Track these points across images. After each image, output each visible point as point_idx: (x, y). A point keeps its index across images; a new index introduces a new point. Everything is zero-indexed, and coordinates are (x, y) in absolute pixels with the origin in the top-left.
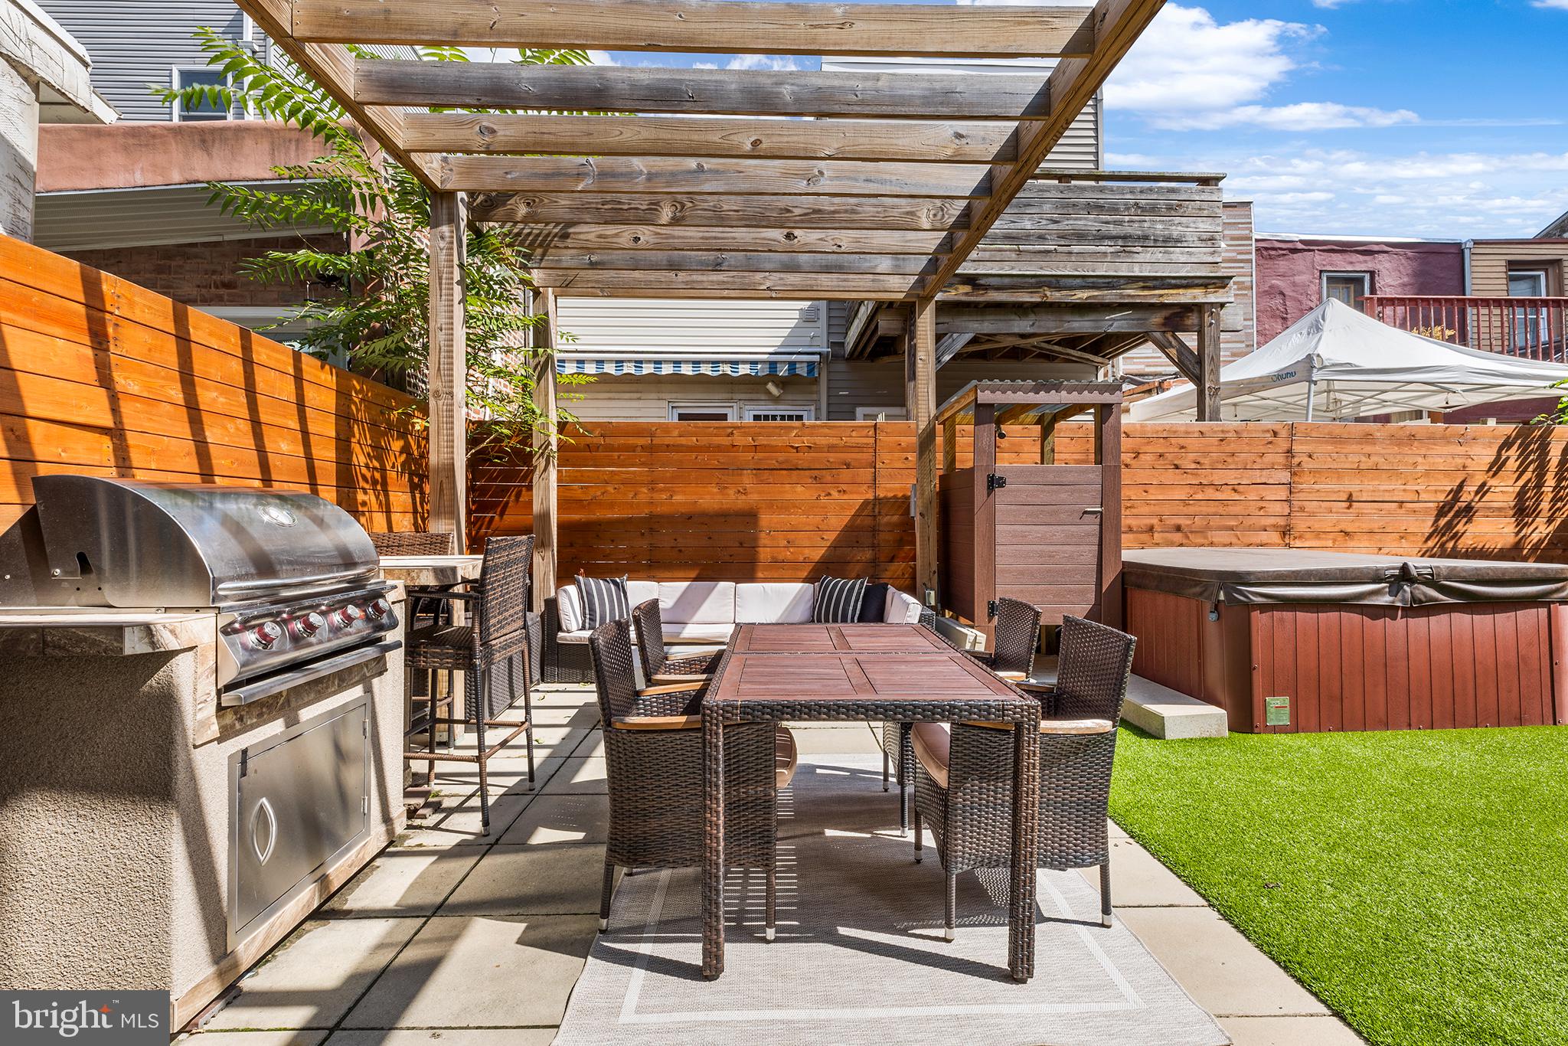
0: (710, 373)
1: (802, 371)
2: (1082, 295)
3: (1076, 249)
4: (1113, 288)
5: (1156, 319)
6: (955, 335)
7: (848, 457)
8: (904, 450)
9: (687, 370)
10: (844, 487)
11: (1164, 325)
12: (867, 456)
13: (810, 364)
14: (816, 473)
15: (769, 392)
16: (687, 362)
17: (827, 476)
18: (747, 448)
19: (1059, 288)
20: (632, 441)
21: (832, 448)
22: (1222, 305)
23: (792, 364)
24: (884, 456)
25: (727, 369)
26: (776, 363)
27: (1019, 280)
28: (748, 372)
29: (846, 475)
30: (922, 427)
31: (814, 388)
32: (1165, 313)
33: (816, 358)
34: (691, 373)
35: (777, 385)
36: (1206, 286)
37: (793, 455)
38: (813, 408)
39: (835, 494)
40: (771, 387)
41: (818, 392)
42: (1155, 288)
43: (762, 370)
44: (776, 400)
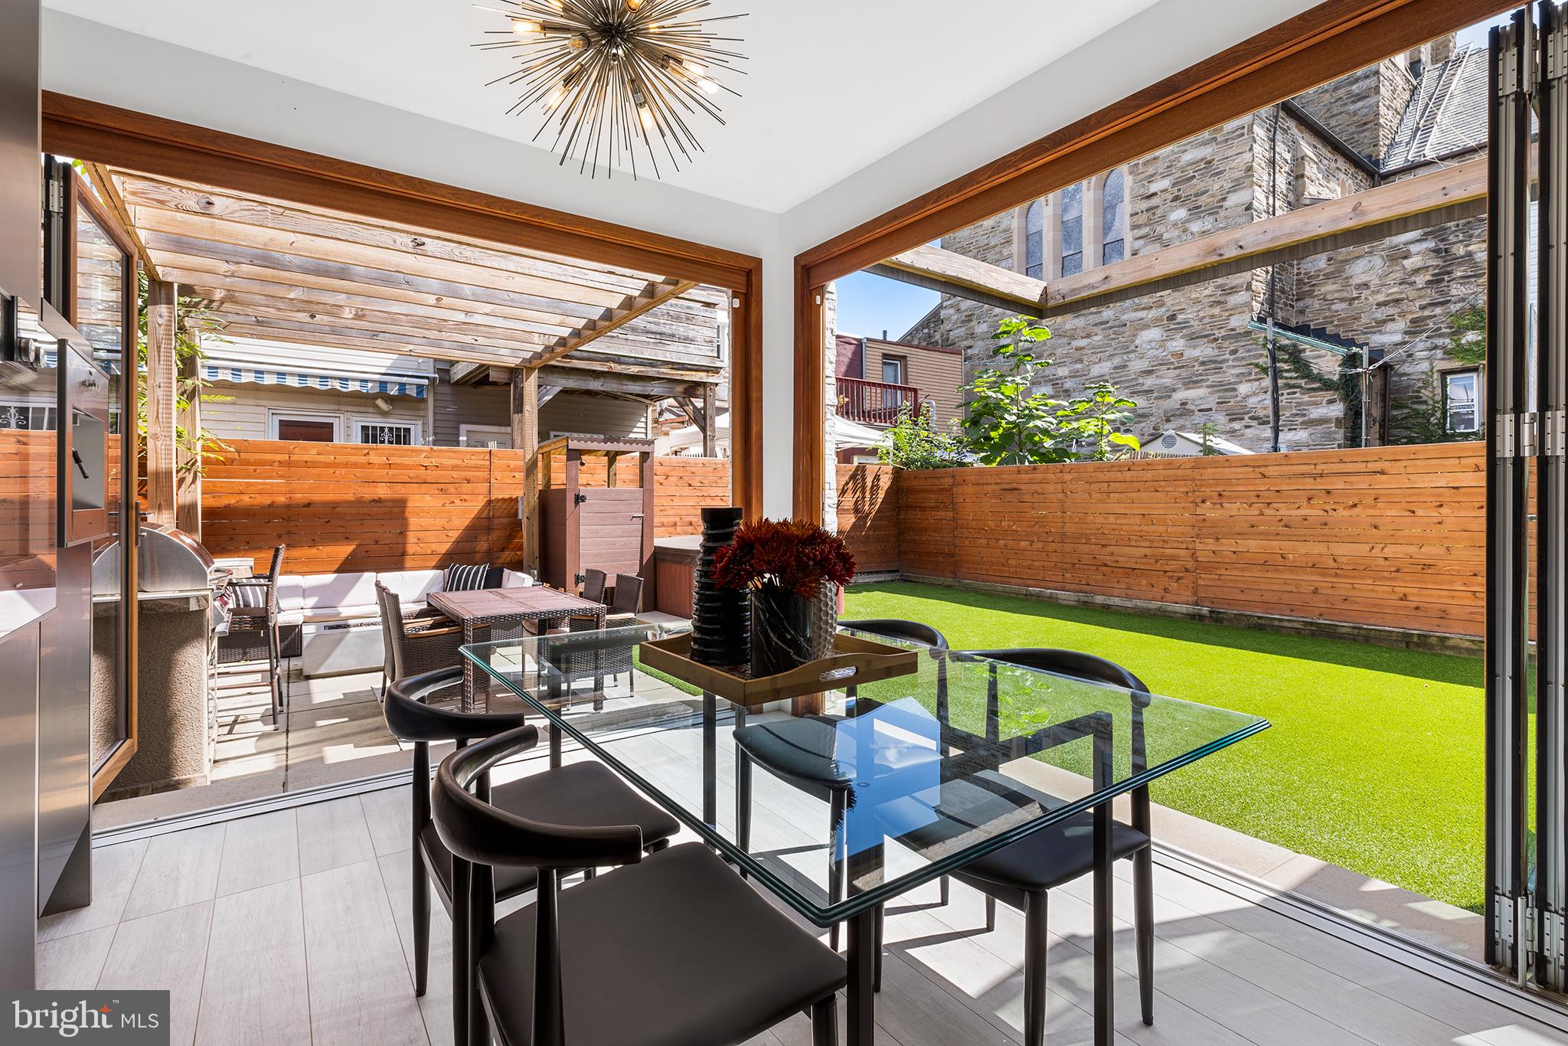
0: (318, 387)
1: (412, 392)
2: (634, 370)
3: (630, 337)
4: (654, 367)
5: (680, 389)
6: (548, 387)
7: (468, 474)
8: (512, 471)
9: (293, 382)
10: (466, 497)
11: (684, 393)
12: (484, 474)
13: (420, 387)
14: (442, 486)
15: (377, 407)
16: (292, 374)
17: (451, 489)
18: (381, 466)
19: (620, 363)
20: (268, 457)
21: (455, 468)
22: (717, 384)
23: (402, 385)
24: (496, 474)
25: (337, 385)
26: (386, 383)
27: (594, 355)
28: (359, 388)
29: (466, 487)
30: (528, 457)
31: (422, 405)
32: (685, 386)
33: (425, 382)
34: (297, 385)
35: (386, 402)
36: (708, 371)
37: (422, 472)
38: (420, 422)
39: (458, 502)
40: (380, 402)
41: (426, 409)
42: (678, 369)
43: (371, 388)
44: (384, 414)
